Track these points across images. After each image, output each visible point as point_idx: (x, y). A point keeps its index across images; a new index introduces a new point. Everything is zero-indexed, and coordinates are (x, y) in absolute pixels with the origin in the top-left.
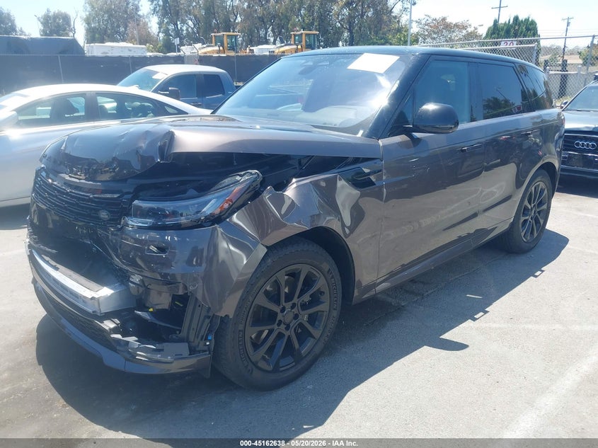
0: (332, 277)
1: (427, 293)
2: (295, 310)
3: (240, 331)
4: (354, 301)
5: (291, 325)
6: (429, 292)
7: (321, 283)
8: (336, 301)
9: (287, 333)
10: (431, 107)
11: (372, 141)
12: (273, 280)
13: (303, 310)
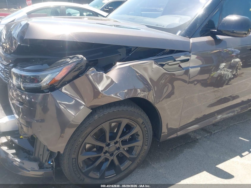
0: (145, 127)
1: (214, 132)
2: (117, 145)
3: (73, 158)
4: (161, 140)
5: (114, 153)
6: (216, 132)
7: (137, 129)
8: (147, 140)
9: (111, 158)
10: (233, 18)
11: (185, 39)
12: (99, 128)
13: (123, 145)
